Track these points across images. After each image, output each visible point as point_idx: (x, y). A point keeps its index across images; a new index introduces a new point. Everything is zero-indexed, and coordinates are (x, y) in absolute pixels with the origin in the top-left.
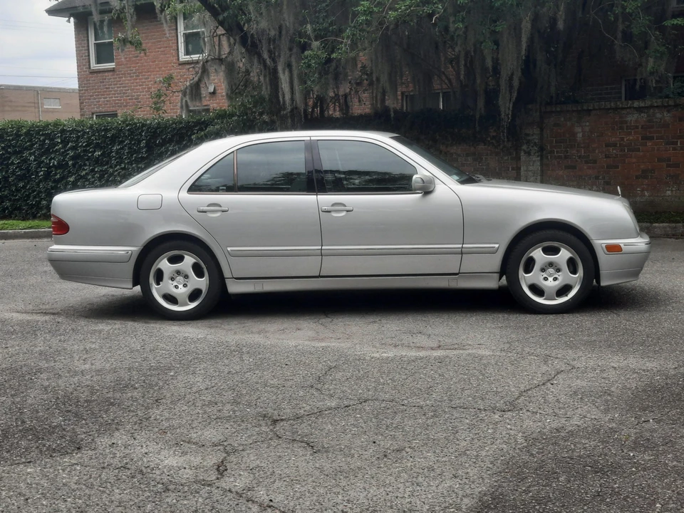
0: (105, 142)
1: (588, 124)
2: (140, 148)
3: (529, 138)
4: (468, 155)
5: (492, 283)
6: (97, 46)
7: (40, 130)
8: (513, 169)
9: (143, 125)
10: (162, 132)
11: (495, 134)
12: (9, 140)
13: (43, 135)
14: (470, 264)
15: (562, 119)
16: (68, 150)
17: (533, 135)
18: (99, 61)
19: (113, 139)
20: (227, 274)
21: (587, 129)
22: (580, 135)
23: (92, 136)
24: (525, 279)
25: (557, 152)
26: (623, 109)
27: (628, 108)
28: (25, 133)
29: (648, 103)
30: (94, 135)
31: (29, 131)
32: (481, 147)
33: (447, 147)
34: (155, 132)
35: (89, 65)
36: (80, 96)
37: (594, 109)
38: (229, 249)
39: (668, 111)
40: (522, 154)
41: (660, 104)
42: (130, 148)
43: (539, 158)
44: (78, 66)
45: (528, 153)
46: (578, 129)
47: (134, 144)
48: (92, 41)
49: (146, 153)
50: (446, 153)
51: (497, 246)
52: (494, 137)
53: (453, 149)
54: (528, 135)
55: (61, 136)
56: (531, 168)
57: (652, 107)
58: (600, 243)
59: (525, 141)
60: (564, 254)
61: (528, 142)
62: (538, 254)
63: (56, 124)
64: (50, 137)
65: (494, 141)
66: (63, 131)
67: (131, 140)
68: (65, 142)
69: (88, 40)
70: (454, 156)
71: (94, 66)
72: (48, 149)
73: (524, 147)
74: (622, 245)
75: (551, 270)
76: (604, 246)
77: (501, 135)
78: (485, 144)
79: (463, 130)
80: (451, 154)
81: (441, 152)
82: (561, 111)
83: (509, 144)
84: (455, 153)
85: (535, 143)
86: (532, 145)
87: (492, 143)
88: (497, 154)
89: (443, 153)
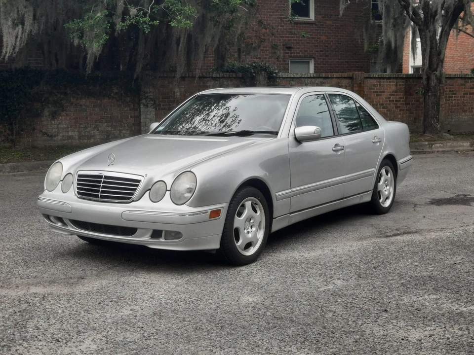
1: (183, 86)
3: (147, 95)
4: (95, 106)
8: (131, 117)
11: (117, 91)
15: (166, 83)
17: (149, 93)
21: (183, 90)
22: (178, 94)
25: (163, 105)
26: (206, 77)
27: (209, 77)
29: (222, 75)
32: (106, 100)
33: (77, 100)
37: (189, 77)
39: (231, 81)
40: (142, 106)
41: (228, 76)
43: (154, 109)
45: (146, 106)
46: (177, 90)
50: (76, 105)
52: (116, 93)
53: (83, 102)
54: (147, 93)
56: (148, 116)
57: (223, 77)
59: (144, 98)
61: (146, 98)
65: (116, 96)
70: (84, 107)
73: (144, 101)
77: (122, 92)
78: (109, 98)
79: (91, 87)
80: (81, 105)
81: (72, 103)
82: (166, 77)
83: (128, 99)
84: (84, 105)
85: (151, 99)
86: (149, 100)
87: (115, 98)
88: (119, 106)
89: (74, 104)
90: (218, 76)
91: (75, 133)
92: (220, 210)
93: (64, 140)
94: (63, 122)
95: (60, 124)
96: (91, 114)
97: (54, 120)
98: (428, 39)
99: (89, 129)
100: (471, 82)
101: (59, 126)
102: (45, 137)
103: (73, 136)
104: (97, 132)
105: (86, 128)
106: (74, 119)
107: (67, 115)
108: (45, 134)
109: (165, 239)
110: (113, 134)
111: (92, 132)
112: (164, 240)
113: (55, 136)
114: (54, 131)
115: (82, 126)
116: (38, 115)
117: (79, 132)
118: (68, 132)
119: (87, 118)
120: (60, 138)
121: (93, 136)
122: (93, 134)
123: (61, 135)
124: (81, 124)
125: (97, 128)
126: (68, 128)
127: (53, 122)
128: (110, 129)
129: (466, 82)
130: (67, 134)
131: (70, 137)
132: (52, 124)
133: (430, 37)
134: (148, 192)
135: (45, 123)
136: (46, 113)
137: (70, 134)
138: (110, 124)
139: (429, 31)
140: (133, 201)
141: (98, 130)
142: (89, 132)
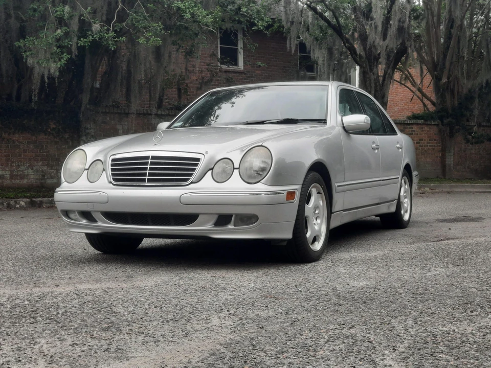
1: (126, 123)
3: (87, 131)
4: (29, 143)
11: (54, 126)
15: (108, 119)
17: (90, 129)
21: (126, 127)
26: (150, 114)
27: (154, 114)
29: (167, 112)
32: (42, 136)
33: (9, 134)
41: (173, 114)
46: (119, 127)
50: (8, 140)
52: (54, 129)
53: (16, 137)
54: (87, 129)
57: (168, 115)
59: (84, 134)
65: (53, 132)
70: (17, 143)
77: (60, 127)
78: (46, 135)
79: (25, 121)
80: (14, 141)
81: (4, 138)
82: (108, 113)
83: (67, 136)
84: (17, 141)
85: (93, 136)
86: (89, 137)
87: (52, 134)
88: (56, 143)
89: (5, 140)
90: (163, 113)
91: (6, 172)
92: (294, 192)
96: (25, 151)
98: (372, 81)
99: (22, 168)
100: (410, 128)
103: (3, 175)
104: (31, 172)
105: (19, 166)
106: (6, 156)
109: (235, 226)
110: (49, 174)
111: (26, 171)
112: (233, 227)
115: (14, 164)
117: (11, 171)
119: (20, 155)
122: (26, 174)
124: (13, 162)
125: (31, 167)
128: (45, 168)
129: (405, 128)
133: (374, 80)
134: (210, 172)
138: (46, 162)
139: (373, 74)
140: (192, 183)
141: (32, 169)
142: (22, 171)
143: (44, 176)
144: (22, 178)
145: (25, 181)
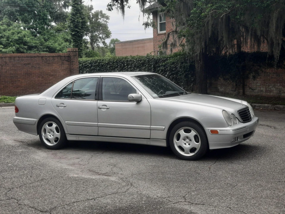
0: (140, 65)
2: (151, 68)
4: (274, 73)
5: (164, 144)
6: (161, 24)
7: (120, 61)
9: (153, 59)
10: (158, 61)
12: (111, 64)
13: (121, 62)
14: (155, 135)
16: (129, 69)
18: (161, 30)
19: (143, 64)
20: (66, 132)
23: (136, 63)
24: (176, 144)
28: (116, 62)
30: (137, 62)
31: (117, 60)
32: (280, 70)
34: (156, 62)
35: (157, 32)
36: (154, 45)
38: (66, 122)
42: (148, 68)
44: (153, 32)
47: (150, 66)
48: (159, 22)
49: (153, 70)
51: (164, 127)
55: (127, 63)
58: (208, 129)
60: (193, 133)
62: (182, 132)
63: (126, 58)
64: (123, 63)
66: (127, 61)
67: (149, 65)
68: (127, 65)
69: (157, 22)
71: (159, 32)
72: (123, 68)
74: (218, 131)
75: (187, 140)
76: (210, 130)
78: (281, 68)
80: (267, 73)
81: (263, 71)
84: (269, 72)
91: (264, 88)
93: (259, 92)
94: (259, 82)
95: (257, 83)
96: (272, 78)
97: (255, 81)
99: (270, 87)
101: (257, 84)
102: (250, 90)
103: (263, 90)
104: (274, 89)
105: (269, 86)
106: (264, 80)
107: (260, 78)
108: (250, 88)
110: (283, 90)
111: (272, 88)
113: (255, 90)
114: (254, 87)
115: (267, 85)
116: (248, 78)
117: (266, 88)
118: (261, 88)
119: (270, 80)
120: (257, 91)
121: (273, 91)
122: (272, 90)
123: (257, 89)
124: (267, 84)
125: (274, 86)
126: (261, 85)
127: (254, 82)
128: (281, 87)
130: (260, 89)
131: (262, 91)
132: (254, 83)
135: (251, 82)
136: (251, 76)
137: (262, 89)
138: (281, 84)
141: (275, 88)
142: (270, 88)
143: (280, 91)
144: (271, 91)
145: (272, 94)
